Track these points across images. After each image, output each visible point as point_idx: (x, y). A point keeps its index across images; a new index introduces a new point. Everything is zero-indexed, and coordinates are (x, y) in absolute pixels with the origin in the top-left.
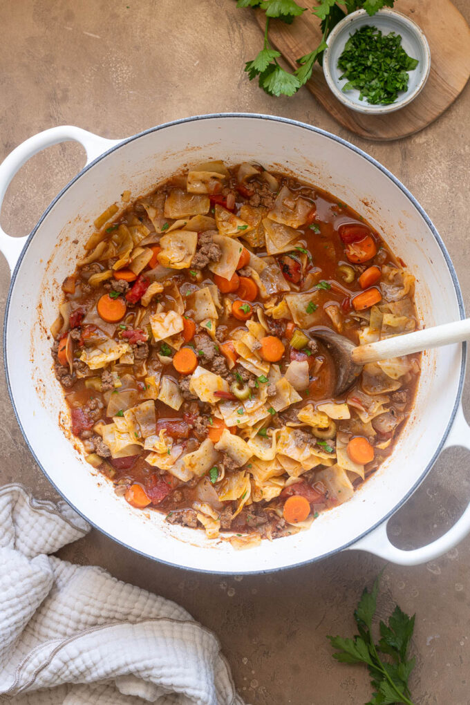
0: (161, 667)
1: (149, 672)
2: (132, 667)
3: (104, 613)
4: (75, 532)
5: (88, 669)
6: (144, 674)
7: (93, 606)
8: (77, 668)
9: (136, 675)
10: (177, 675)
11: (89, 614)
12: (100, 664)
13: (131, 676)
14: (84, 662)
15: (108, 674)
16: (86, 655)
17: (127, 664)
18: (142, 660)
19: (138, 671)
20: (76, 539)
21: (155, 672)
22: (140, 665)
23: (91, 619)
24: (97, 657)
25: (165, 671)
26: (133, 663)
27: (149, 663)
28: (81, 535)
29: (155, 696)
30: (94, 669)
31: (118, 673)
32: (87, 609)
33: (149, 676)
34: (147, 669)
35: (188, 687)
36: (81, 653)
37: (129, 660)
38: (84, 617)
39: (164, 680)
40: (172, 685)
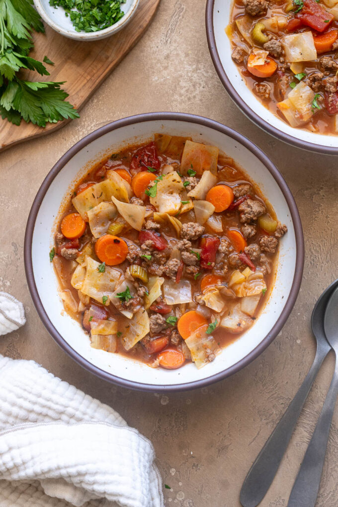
0: (96, 473)
1: (81, 478)
2: (63, 472)
3: (37, 408)
4: (8, 323)
5: (16, 466)
6: (76, 480)
7: (26, 399)
8: (4, 464)
9: (67, 480)
10: (111, 483)
11: (21, 407)
12: (30, 464)
13: (61, 481)
14: (12, 459)
15: (36, 475)
16: (15, 452)
17: (59, 468)
18: (76, 465)
19: (70, 476)
20: (9, 331)
21: (88, 478)
22: (73, 471)
23: (22, 413)
24: (27, 457)
25: (98, 478)
26: (66, 467)
27: (82, 469)
28: (15, 328)
29: (81, 501)
30: (22, 467)
31: (47, 476)
32: (20, 401)
33: (81, 482)
34: (79, 474)
35: (121, 495)
36: (10, 449)
37: (62, 464)
38: (15, 410)
39: (97, 487)
40: (105, 493)
